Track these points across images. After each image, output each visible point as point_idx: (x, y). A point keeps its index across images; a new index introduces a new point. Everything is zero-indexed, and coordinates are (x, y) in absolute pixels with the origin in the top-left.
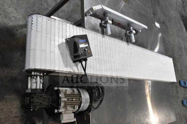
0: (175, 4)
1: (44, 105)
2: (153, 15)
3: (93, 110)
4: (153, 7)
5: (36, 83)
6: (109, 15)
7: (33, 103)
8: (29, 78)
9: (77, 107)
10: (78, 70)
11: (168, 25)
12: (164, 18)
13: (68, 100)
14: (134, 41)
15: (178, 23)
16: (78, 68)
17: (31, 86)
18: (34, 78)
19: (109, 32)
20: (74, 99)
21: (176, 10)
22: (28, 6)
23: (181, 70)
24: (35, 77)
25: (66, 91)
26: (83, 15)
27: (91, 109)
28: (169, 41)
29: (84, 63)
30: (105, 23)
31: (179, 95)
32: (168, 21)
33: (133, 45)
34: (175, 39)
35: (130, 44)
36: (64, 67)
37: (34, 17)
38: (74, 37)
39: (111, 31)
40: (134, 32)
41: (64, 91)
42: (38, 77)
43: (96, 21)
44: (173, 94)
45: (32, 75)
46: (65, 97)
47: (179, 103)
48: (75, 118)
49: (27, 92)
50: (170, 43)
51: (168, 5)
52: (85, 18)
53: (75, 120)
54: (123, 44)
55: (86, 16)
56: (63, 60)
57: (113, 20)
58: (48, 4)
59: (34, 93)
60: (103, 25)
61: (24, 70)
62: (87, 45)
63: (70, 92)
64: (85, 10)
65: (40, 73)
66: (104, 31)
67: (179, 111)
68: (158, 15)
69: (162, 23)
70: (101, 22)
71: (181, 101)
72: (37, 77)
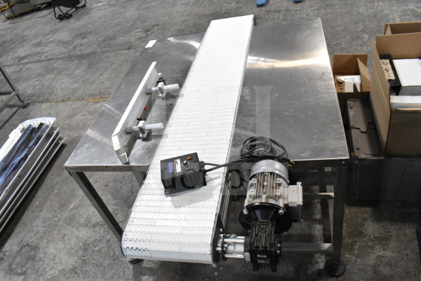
0: (112, 9)
1: (272, 231)
2: (133, 50)
3: (287, 156)
4: (117, 48)
5: (235, 243)
6: (129, 126)
7: (266, 248)
8: (227, 256)
9: (278, 179)
10: (219, 177)
11: (151, 22)
12: (138, 30)
13: (265, 193)
14: (176, 86)
15: (148, 5)
16: (216, 178)
17: (240, 253)
18: (227, 248)
19: (159, 125)
20: (265, 184)
21: (124, 7)
22: (101, 276)
23: (237, 3)
24: (226, 245)
25: (250, 196)
26: (127, 168)
27: (284, 159)
28: (183, 22)
29: (207, 167)
30: (143, 133)
31: (283, 9)
32: (143, 22)
33: (184, 86)
34: (178, 12)
35: (182, 92)
36: (212, 200)
37: (125, 244)
38: (163, 181)
39: (156, 123)
40: (161, 84)
41: (251, 200)
42: (225, 240)
43: (139, 148)
44: (281, 18)
45: (222, 250)
46: (260, 197)
47: (298, 8)
48: (296, 184)
49: (249, 260)
50: (186, 20)
51: (115, 22)
52: (132, 164)
53: (299, 184)
54: (180, 104)
55: (128, 163)
56: (201, 201)
57: (138, 119)
58: (100, 241)
59: (250, 245)
60: (145, 135)
61: (214, 266)
62: (179, 161)
63: (253, 190)
64: (120, 164)
65: (220, 238)
66: (156, 134)
67: (313, 8)
68: (132, 40)
69: (148, 33)
70: (140, 138)
71: (295, 5)
72: (225, 243)
